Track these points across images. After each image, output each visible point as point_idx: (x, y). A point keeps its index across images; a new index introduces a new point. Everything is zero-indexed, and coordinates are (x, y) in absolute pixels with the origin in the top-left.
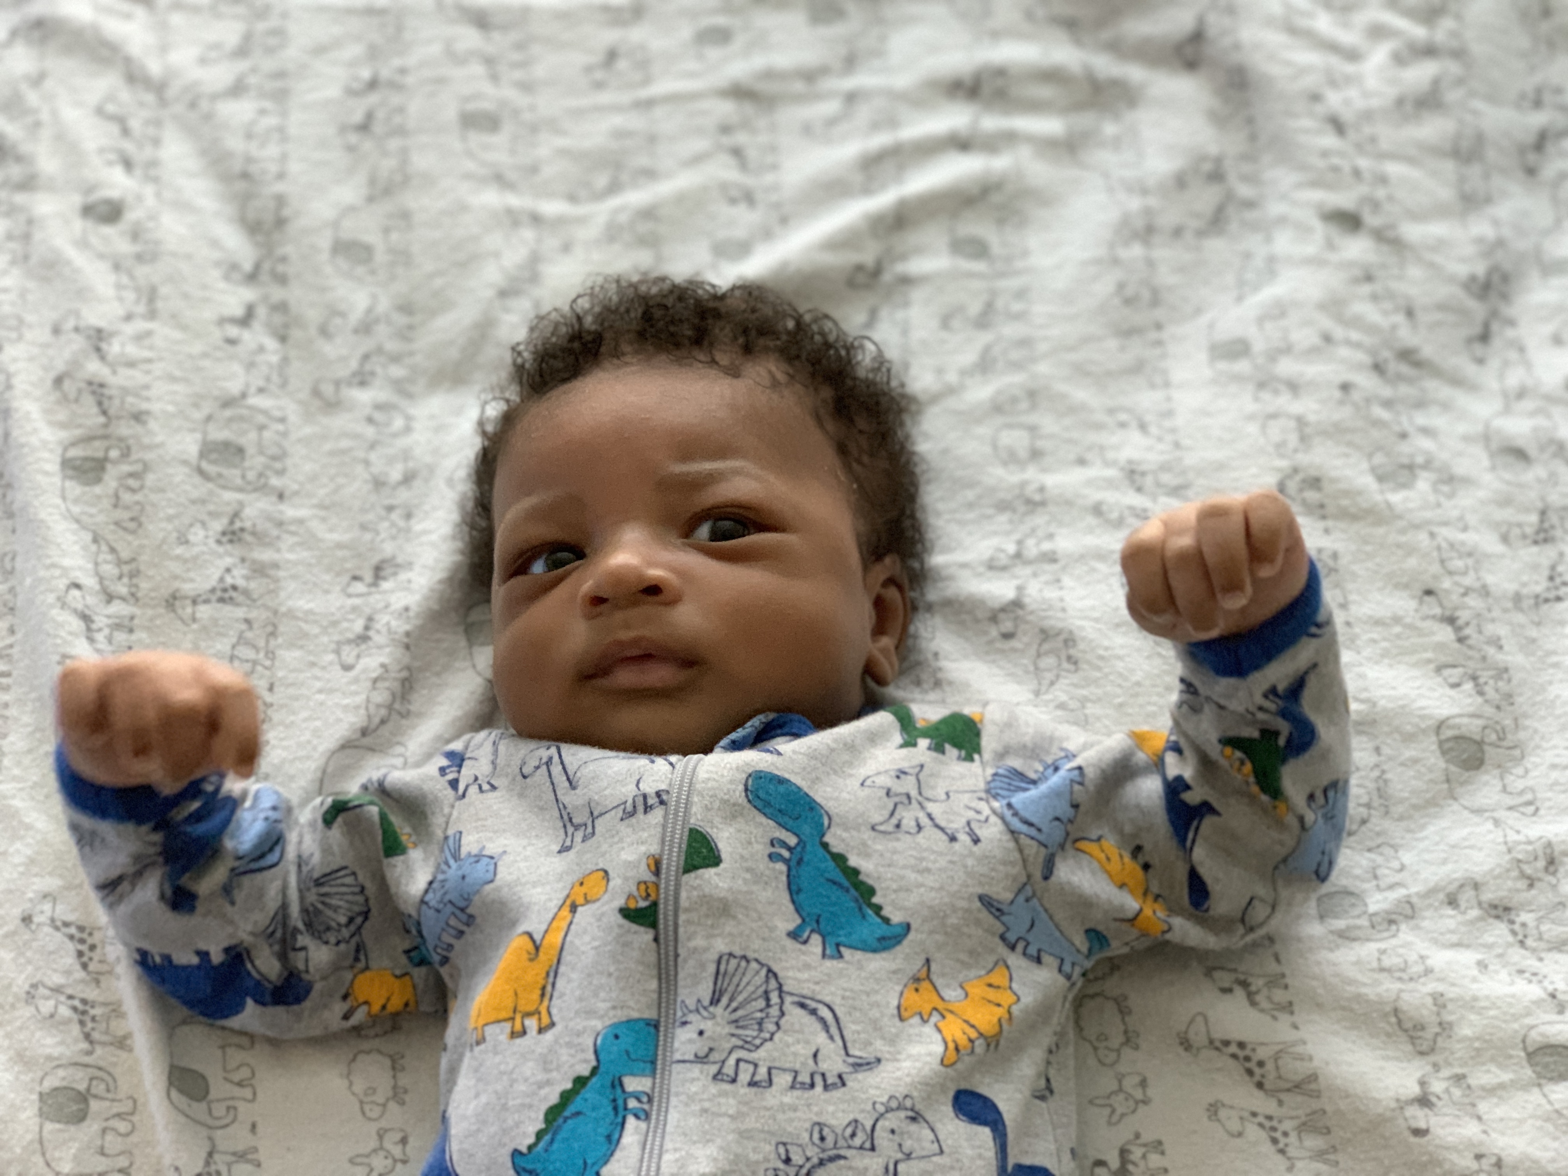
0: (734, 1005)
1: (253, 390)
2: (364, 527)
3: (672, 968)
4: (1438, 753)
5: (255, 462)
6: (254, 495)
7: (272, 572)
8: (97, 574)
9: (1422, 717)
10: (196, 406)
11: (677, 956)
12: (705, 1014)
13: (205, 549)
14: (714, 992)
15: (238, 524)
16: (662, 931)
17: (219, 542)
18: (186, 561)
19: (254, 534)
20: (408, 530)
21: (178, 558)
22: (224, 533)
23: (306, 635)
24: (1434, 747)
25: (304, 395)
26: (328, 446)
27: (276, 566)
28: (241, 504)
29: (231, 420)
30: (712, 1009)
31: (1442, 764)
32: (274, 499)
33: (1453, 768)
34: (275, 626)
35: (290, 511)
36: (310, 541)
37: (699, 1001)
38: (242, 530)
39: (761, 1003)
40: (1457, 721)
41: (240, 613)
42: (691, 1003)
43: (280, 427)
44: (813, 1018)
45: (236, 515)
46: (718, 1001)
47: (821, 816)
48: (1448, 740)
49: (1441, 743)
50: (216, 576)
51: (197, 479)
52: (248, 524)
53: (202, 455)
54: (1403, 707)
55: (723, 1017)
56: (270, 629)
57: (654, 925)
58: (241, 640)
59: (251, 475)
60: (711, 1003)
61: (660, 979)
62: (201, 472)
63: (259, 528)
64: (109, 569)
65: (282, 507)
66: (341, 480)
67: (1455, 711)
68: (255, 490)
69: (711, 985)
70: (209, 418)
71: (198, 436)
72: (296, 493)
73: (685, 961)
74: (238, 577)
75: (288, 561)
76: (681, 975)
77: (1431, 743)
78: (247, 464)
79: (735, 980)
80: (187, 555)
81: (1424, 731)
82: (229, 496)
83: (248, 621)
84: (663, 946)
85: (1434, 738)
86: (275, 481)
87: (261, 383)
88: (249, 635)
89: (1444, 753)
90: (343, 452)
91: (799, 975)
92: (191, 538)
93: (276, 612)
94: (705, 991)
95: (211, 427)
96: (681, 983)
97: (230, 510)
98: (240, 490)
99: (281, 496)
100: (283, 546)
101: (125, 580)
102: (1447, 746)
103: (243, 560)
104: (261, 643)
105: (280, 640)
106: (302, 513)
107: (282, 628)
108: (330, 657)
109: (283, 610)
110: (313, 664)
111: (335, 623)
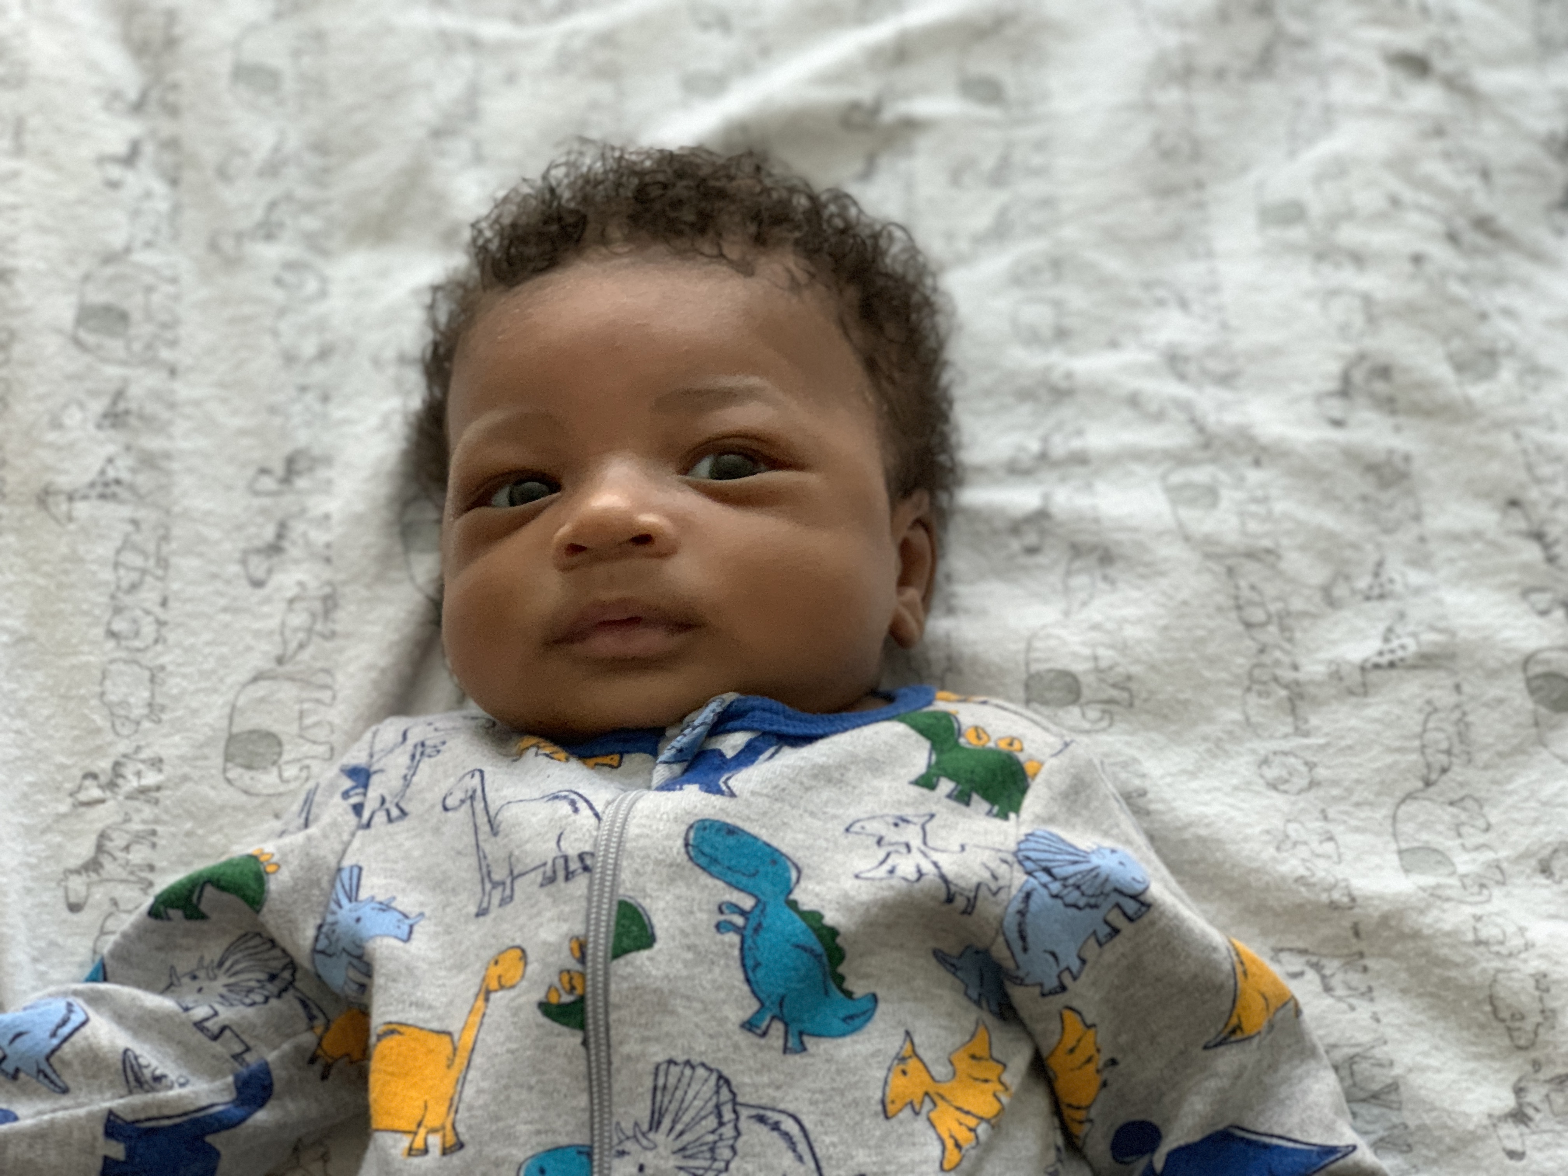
0: (679, 1127)
1: (138, 243)
2: (272, 410)
3: (605, 1079)
4: (1526, 693)
5: (142, 330)
6: (141, 370)
7: (163, 464)
9: (1508, 651)
10: (71, 262)
11: (610, 1063)
12: (645, 1142)
13: (82, 434)
14: (653, 1113)
15: (122, 405)
16: (591, 1033)
17: (99, 426)
18: (59, 449)
19: (141, 417)
20: (325, 416)
21: (50, 445)
22: (105, 416)
23: (203, 540)
24: (1521, 685)
25: (199, 250)
26: (228, 313)
27: (168, 456)
28: (125, 379)
29: (112, 279)
30: (651, 1135)
31: (1529, 705)
32: (165, 375)
33: (1543, 710)
34: (167, 528)
35: (183, 391)
36: (208, 426)
37: (636, 1124)
38: (127, 412)
39: (711, 1122)
40: (1547, 655)
41: (126, 511)
42: (627, 1126)
43: (171, 289)
44: (775, 1134)
45: (119, 394)
46: (659, 1123)
47: (787, 870)
48: (1537, 677)
49: (1528, 681)
50: (97, 467)
51: (73, 351)
52: (134, 405)
53: (79, 321)
54: (1486, 639)
55: (666, 1147)
56: (161, 532)
57: (582, 1026)
58: (127, 544)
59: (137, 342)
60: (650, 1129)
61: (591, 1094)
62: (77, 342)
63: (147, 409)
65: (175, 385)
66: (244, 354)
67: (1545, 642)
68: (144, 363)
69: (649, 1103)
70: (87, 277)
71: (74, 298)
72: (191, 368)
73: (619, 1071)
74: (122, 469)
75: (182, 451)
76: (616, 1087)
77: (1517, 681)
78: (132, 332)
79: (679, 1094)
80: (61, 442)
81: (1510, 667)
82: (111, 371)
83: (135, 523)
84: (593, 1052)
85: (1520, 675)
86: (165, 354)
87: (148, 236)
88: (137, 538)
89: (1532, 691)
90: (247, 320)
91: (758, 1079)
92: (67, 421)
93: (168, 512)
94: (642, 1111)
95: (89, 288)
96: (615, 1099)
97: (113, 386)
98: (125, 363)
99: (173, 373)
100: (176, 432)
102: (1536, 683)
103: (128, 448)
104: (151, 547)
105: (174, 545)
106: (197, 393)
107: (176, 531)
108: (234, 569)
109: (177, 509)
110: (214, 576)
111: (239, 528)
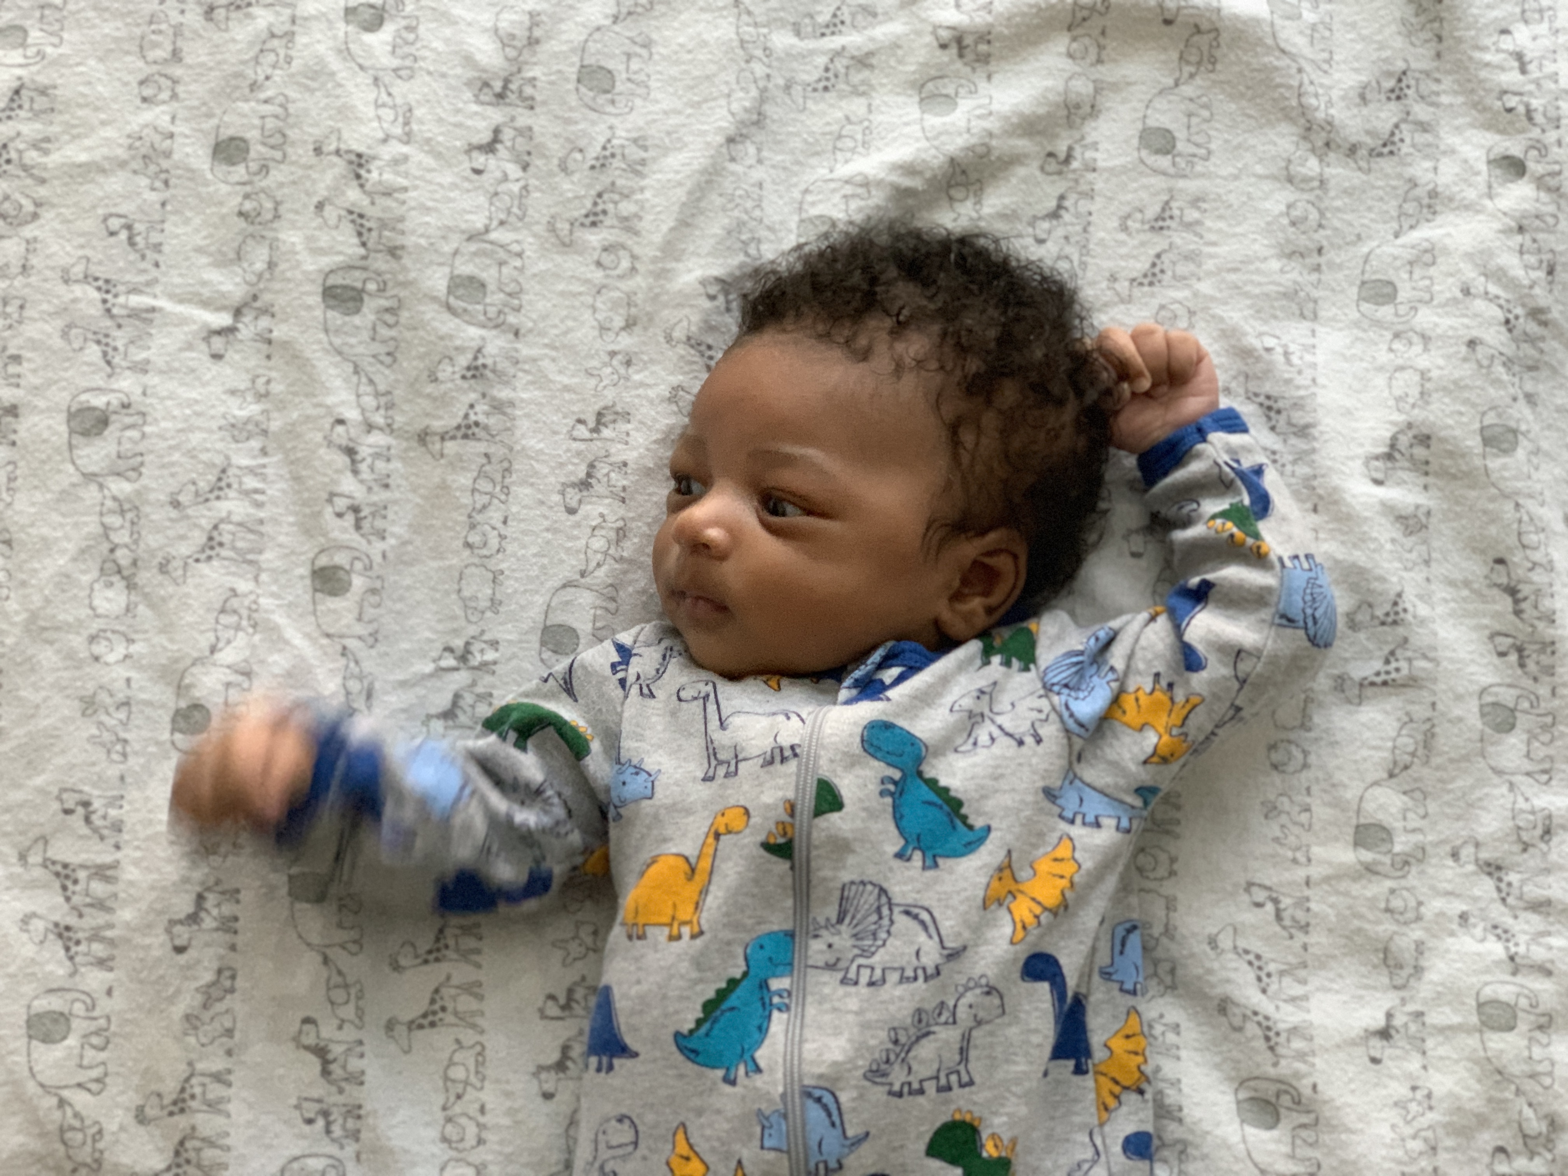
0: (855, 922)
1: (495, 223)
2: (589, 374)
4: (1478, 715)
5: (495, 298)
6: (494, 332)
7: (509, 410)
8: (359, 405)
10: (444, 238)
11: (809, 881)
12: (833, 930)
13: (450, 385)
14: (839, 913)
15: (480, 361)
16: (796, 862)
17: (464, 377)
18: (435, 399)
19: (494, 371)
20: (627, 379)
21: (429, 396)
22: (468, 368)
23: (536, 473)
24: (1476, 709)
25: (539, 229)
26: (561, 287)
27: (512, 404)
28: (483, 339)
29: (475, 254)
30: (838, 926)
31: (1479, 725)
32: (511, 336)
33: (1488, 730)
34: (510, 462)
35: (525, 351)
36: (541, 381)
37: (828, 919)
38: (484, 366)
39: (875, 917)
40: (1497, 689)
41: (481, 447)
42: (821, 920)
43: (518, 263)
44: (915, 922)
45: (479, 350)
46: (843, 920)
47: (920, 749)
48: (1488, 705)
49: (1481, 707)
50: (462, 412)
51: (446, 316)
52: (489, 361)
53: (450, 291)
54: (1458, 670)
55: (846, 933)
56: (506, 464)
57: (790, 857)
58: (481, 474)
59: (492, 311)
60: (838, 922)
61: (794, 898)
62: (449, 308)
63: (499, 367)
64: (369, 401)
65: (518, 346)
66: (570, 323)
67: (1497, 679)
68: (496, 327)
69: (837, 907)
70: (456, 253)
71: (447, 270)
72: (530, 331)
73: (816, 886)
74: (480, 413)
75: (522, 400)
76: (814, 896)
77: (1473, 706)
78: (488, 300)
79: (855, 902)
80: (436, 394)
81: (1470, 694)
82: (473, 332)
83: (487, 455)
84: (797, 873)
85: (1476, 702)
86: (512, 319)
87: (502, 216)
88: (488, 469)
89: (1483, 715)
90: (575, 295)
91: (904, 888)
92: (441, 375)
93: (511, 449)
94: (832, 912)
95: (458, 261)
96: (812, 904)
97: (475, 345)
98: (484, 327)
99: (517, 334)
100: (518, 384)
101: (382, 412)
102: (1487, 709)
103: (484, 395)
104: (498, 477)
105: (514, 477)
106: (535, 352)
107: (516, 466)
108: (556, 498)
109: (518, 447)
110: (542, 503)
111: (562, 465)
